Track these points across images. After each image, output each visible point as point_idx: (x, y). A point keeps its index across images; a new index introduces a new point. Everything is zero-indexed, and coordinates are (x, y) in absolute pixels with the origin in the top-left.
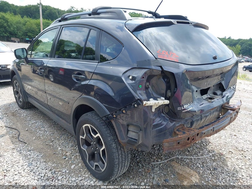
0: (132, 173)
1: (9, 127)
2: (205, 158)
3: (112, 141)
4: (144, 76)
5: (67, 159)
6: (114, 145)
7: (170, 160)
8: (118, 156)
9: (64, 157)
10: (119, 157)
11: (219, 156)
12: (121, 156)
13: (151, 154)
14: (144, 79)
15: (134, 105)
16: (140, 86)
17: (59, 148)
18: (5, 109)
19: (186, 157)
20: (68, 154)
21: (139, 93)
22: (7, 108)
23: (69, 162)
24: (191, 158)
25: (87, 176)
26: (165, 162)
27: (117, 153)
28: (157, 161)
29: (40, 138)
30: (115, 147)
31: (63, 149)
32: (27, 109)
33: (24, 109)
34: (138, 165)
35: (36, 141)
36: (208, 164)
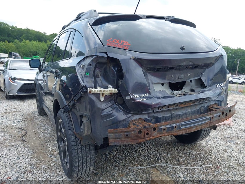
0: (104, 175)
1: (21, 129)
2: (195, 170)
3: (72, 134)
4: (91, 64)
5: (52, 157)
6: (73, 138)
7: (151, 167)
8: (76, 150)
9: (50, 156)
10: (78, 151)
11: (213, 169)
12: (80, 150)
13: (134, 159)
14: (91, 67)
15: (81, 93)
16: (87, 73)
17: (51, 148)
18: (28, 115)
19: (172, 166)
20: (55, 153)
21: (86, 81)
22: (30, 114)
23: (52, 161)
24: (177, 168)
25: (60, 173)
26: (144, 168)
27: (76, 146)
28: (137, 167)
29: (40, 139)
30: (74, 140)
31: (54, 149)
32: (44, 115)
33: (42, 115)
34: (114, 168)
35: (36, 140)
36: (194, 176)
